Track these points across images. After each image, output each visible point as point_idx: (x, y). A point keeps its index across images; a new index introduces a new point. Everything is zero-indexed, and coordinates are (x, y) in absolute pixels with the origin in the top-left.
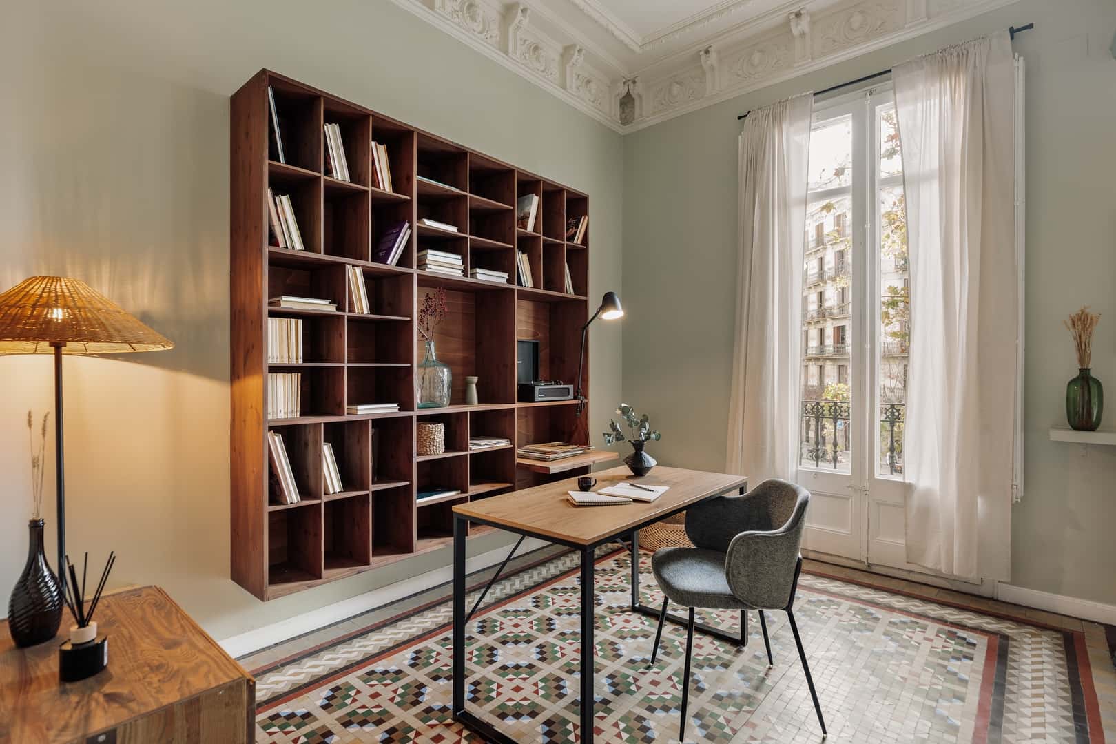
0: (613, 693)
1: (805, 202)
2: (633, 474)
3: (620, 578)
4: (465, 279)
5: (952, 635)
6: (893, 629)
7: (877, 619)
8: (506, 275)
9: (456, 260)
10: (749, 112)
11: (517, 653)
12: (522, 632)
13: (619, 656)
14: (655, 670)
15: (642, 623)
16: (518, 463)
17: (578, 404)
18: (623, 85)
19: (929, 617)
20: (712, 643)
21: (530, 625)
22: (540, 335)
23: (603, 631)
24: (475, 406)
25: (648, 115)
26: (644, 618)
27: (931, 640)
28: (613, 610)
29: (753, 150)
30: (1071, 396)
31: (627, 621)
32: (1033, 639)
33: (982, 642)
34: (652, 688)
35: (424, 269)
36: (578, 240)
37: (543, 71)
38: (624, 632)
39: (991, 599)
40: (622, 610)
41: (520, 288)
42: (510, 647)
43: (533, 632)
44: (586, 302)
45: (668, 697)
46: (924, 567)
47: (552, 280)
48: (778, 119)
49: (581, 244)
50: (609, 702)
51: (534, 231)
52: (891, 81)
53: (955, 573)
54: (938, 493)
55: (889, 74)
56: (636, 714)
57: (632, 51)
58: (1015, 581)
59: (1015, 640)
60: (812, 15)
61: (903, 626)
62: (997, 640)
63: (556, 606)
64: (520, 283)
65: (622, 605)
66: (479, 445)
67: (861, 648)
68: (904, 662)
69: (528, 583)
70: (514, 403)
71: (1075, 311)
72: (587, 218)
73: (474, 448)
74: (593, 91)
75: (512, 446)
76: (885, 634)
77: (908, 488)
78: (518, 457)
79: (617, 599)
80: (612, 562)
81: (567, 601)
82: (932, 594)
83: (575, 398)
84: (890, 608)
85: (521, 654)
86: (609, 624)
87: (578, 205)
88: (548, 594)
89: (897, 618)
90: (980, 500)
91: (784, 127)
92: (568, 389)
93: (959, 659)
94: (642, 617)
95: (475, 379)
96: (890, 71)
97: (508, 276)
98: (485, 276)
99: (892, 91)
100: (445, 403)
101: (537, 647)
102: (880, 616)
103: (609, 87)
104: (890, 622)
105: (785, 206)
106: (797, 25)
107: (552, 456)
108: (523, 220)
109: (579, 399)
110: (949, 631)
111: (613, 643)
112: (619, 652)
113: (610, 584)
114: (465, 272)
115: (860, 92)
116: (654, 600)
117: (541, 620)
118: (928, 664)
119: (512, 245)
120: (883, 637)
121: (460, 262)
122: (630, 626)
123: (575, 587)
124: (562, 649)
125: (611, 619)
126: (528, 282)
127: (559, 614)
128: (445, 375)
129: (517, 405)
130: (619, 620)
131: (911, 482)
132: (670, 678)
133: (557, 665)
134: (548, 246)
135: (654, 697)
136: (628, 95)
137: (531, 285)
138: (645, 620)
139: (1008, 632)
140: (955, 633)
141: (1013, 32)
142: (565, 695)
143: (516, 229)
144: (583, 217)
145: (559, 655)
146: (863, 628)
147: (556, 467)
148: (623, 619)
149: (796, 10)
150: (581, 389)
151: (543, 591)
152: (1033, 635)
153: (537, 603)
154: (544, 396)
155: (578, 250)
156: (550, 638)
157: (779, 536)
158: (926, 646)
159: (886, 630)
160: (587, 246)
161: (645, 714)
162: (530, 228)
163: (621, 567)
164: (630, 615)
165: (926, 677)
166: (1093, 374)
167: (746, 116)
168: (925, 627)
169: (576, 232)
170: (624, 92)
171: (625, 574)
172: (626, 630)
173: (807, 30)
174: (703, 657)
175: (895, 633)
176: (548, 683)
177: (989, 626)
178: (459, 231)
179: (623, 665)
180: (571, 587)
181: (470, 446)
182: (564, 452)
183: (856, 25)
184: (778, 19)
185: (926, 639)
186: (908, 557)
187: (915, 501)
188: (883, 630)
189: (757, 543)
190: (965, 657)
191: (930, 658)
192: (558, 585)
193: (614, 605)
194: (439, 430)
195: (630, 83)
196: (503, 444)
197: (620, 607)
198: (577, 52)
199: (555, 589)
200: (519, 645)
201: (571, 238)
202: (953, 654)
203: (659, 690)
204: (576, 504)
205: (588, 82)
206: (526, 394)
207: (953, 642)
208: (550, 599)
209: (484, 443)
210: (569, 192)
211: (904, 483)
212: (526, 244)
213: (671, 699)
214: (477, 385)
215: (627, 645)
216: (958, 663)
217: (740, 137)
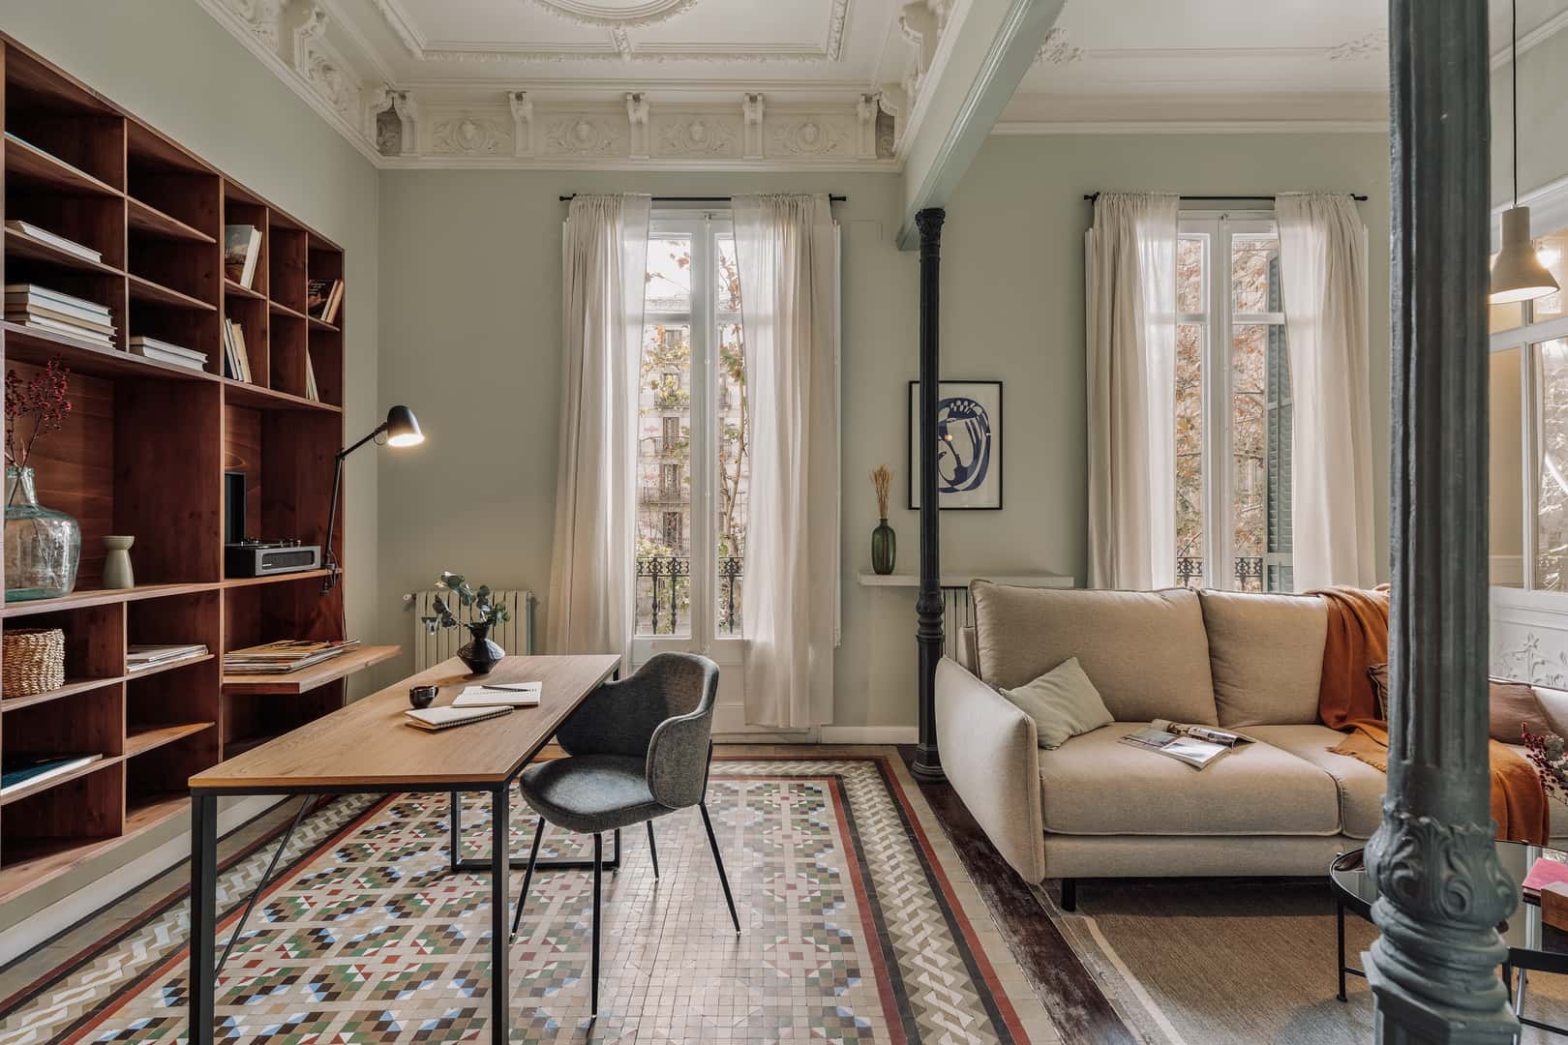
0: (474, 995)
1: (641, 321)
2: (471, 672)
3: (412, 832)
4: (119, 354)
5: (801, 788)
6: (754, 798)
7: (736, 792)
8: (202, 357)
9: (98, 315)
10: (574, 195)
11: (276, 1006)
12: (271, 970)
13: (461, 941)
14: (520, 939)
15: (475, 884)
16: (224, 685)
17: (329, 576)
18: (384, 95)
19: (776, 776)
20: (579, 877)
21: (282, 953)
22: (244, 463)
23: (419, 916)
24: (126, 591)
25: (422, 150)
26: (474, 877)
27: (787, 798)
28: (421, 881)
29: (581, 244)
30: (876, 543)
31: (451, 889)
32: (858, 772)
33: (823, 785)
34: (526, 964)
35: (22, 323)
36: (327, 317)
37: (251, 21)
38: (452, 905)
39: (816, 744)
40: (436, 877)
41: (228, 381)
42: (256, 1003)
43: (293, 962)
44: (339, 416)
45: (552, 967)
46: (763, 726)
47: (283, 376)
48: (612, 214)
49: (334, 324)
50: (473, 1010)
51: (252, 289)
52: (730, 211)
53: (791, 725)
54: (774, 647)
55: (727, 202)
56: (519, 1009)
57: (410, 53)
58: (837, 721)
59: (846, 777)
60: (651, 105)
61: (760, 791)
62: (835, 782)
63: (318, 907)
64: (228, 374)
65: (433, 869)
66: (147, 661)
67: (734, 827)
68: (775, 828)
69: (243, 887)
70: (218, 582)
71: (877, 469)
72: (342, 284)
73: (133, 668)
74: (336, 88)
75: (212, 656)
76: (749, 805)
77: (745, 646)
78: (225, 675)
79: (420, 863)
80: (389, 813)
81: (334, 892)
82: (770, 752)
83: (323, 567)
84: (742, 777)
85: (285, 1006)
86: (425, 903)
87: (327, 262)
88: (294, 894)
89: (753, 784)
90: (810, 649)
91: (619, 226)
92: (312, 553)
93: (815, 809)
94: (471, 876)
95: (129, 540)
96: (729, 199)
97: (206, 358)
98: (157, 353)
99: (731, 222)
100: (65, 589)
101: (312, 982)
102: (737, 788)
103: (360, 89)
104: (749, 791)
105: (619, 323)
106: (635, 110)
107: (293, 665)
108: (235, 265)
109: (329, 568)
110: (798, 785)
111: (442, 928)
112: (458, 937)
113: (400, 845)
114: (118, 342)
115: (700, 212)
116: (479, 847)
117: (301, 937)
118: (794, 823)
119: (213, 304)
120: (748, 809)
121: (107, 321)
122: (458, 894)
123: (341, 866)
124: (360, 967)
125: (425, 895)
126: (243, 376)
127: (331, 917)
128: (65, 532)
129: (223, 584)
130: (439, 893)
131: (750, 638)
132: (545, 942)
133: (361, 995)
134: (276, 316)
135: (535, 976)
136: (392, 111)
137: (247, 378)
138: (478, 879)
139: (839, 771)
140: (803, 785)
141: (832, 199)
142: (399, 1032)
143: (223, 280)
144: (336, 283)
145: (359, 978)
146: (727, 805)
147: (308, 681)
148: (444, 889)
149: (635, 92)
150: (333, 554)
151: (283, 891)
152: (857, 769)
153: (277, 912)
154: (271, 567)
155: (324, 332)
156: (331, 959)
157: (700, 718)
158: (786, 805)
159: (748, 801)
160: (341, 329)
161: (533, 1002)
162: (246, 281)
163: (406, 816)
164: (452, 879)
165: (797, 837)
166: (890, 524)
167: (570, 199)
168: (777, 787)
169: (324, 304)
170: (387, 106)
171: (417, 824)
172: (455, 902)
173: (645, 120)
174: (575, 899)
175: (756, 801)
176: (360, 1029)
177: (824, 770)
178: (103, 260)
179: (474, 951)
180: (334, 869)
181: (126, 667)
182: (313, 655)
183: (697, 137)
184: (613, 93)
185: (783, 798)
186: (746, 719)
187: (753, 658)
188: (745, 804)
189: (680, 730)
190: (818, 805)
191: (794, 817)
192: (308, 873)
193: (420, 872)
194: (53, 645)
195: (396, 95)
196: (193, 654)
197: (430, 873)
198: (314, 16)
199: (303, 882)
200: (273, 993)
201: (317, 311)
202: (808, 806)
203: (538, 964)
204: (433, 728)
205: (328, 69)
206: (240, 563)
207: (804, 794)
208: (302, 900)
209: (154, 658)
210: (313, 237)
211: (743, 641)
212: (240, 307)
213: (558, 967)
214: (132, 551)
215: (466, 922)
216: (815, 813)
217: (565, 224)
